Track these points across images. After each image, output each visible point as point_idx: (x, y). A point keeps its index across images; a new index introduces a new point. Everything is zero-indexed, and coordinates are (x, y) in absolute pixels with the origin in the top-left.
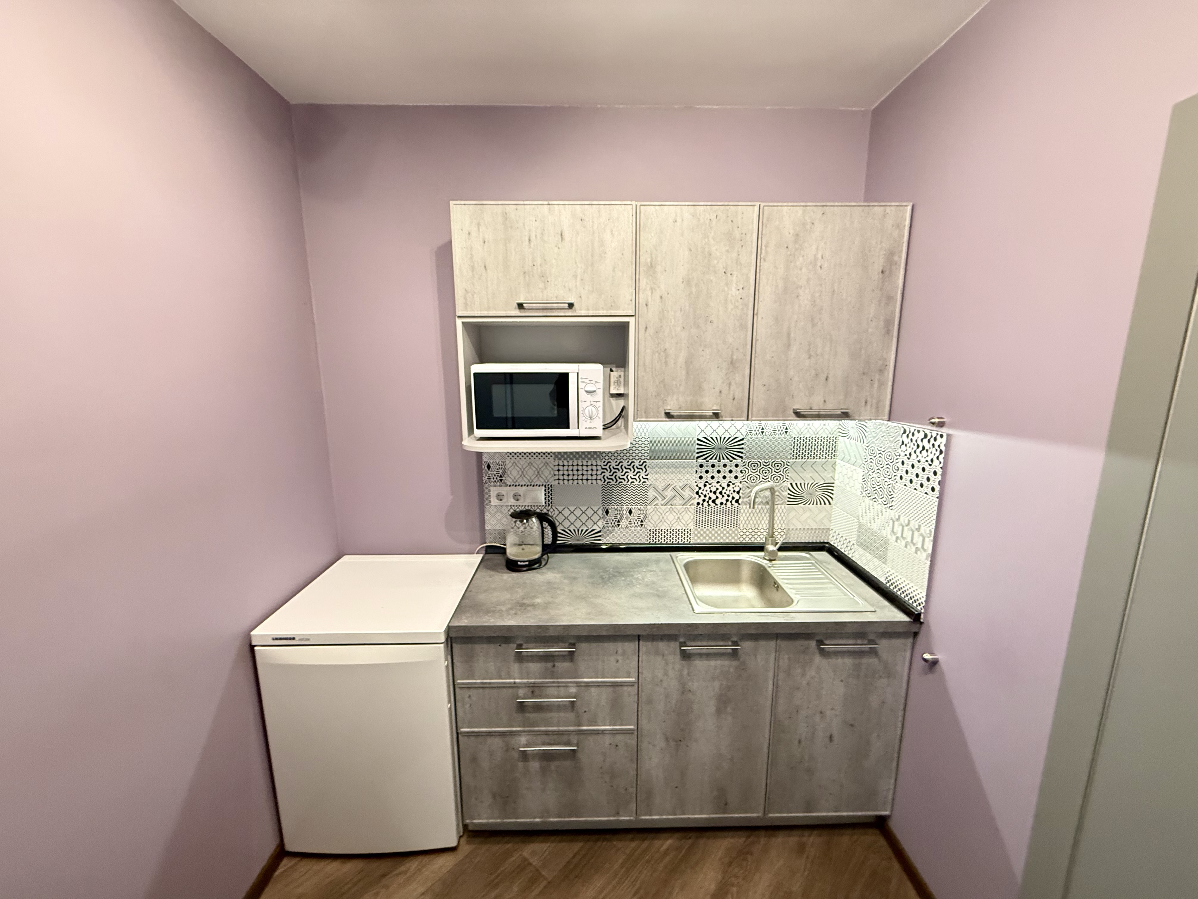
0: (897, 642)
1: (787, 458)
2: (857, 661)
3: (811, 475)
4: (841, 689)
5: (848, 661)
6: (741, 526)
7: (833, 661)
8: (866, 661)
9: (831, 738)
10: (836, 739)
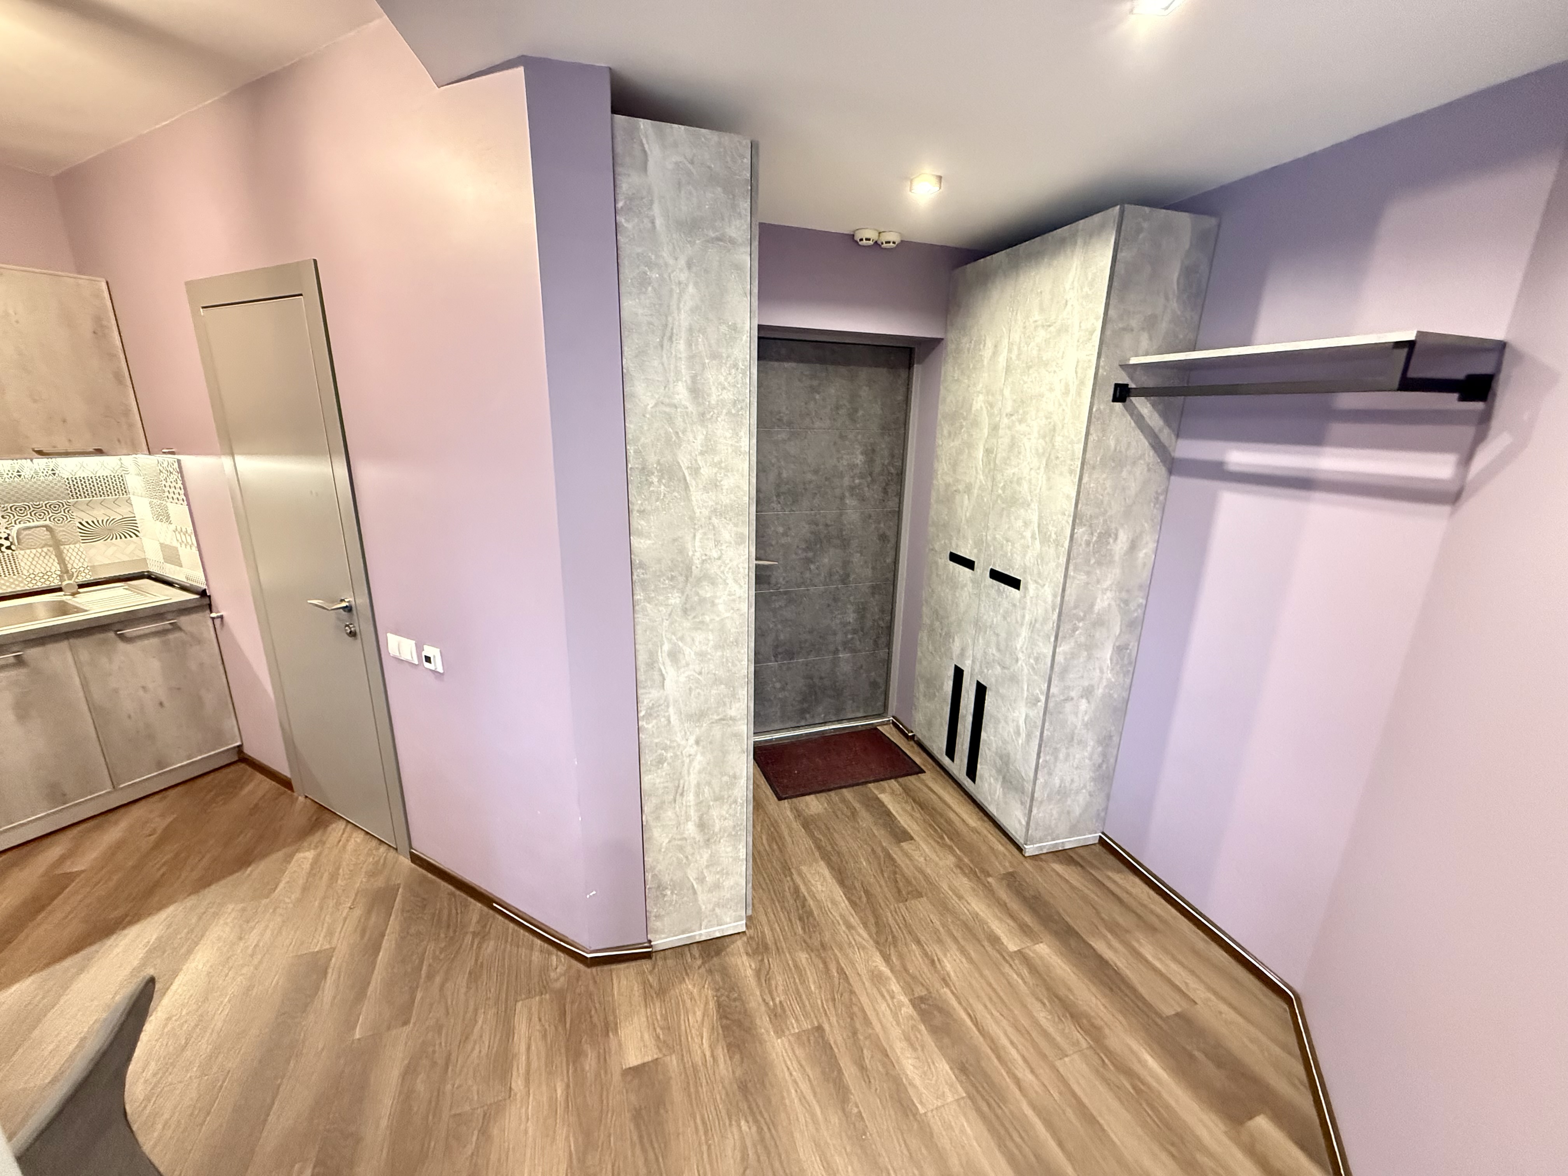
0: (195, 617)
1: (64, 498)
2: (164, 639)
3: (103, 511)
4: (155, 665)
5: (155, 641)
6: (25, 572)
7: (140, 644)
8: (171, 637)
9: (161, 704)
10: (166, 704)
